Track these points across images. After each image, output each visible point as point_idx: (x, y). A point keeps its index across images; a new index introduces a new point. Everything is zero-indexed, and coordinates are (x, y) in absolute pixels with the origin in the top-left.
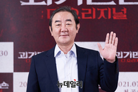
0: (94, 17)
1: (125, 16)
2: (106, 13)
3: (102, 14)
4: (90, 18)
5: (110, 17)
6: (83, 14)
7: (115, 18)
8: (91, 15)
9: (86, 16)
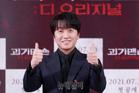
0: (88, 13)
1: (120, 12)
2: (100, 9)
3: (97, 10)
4: (85, 14)
5: (104, 13)
6: (77, 10)
7: (109, 14)
8: (86, 11)
9: (80, 11)
